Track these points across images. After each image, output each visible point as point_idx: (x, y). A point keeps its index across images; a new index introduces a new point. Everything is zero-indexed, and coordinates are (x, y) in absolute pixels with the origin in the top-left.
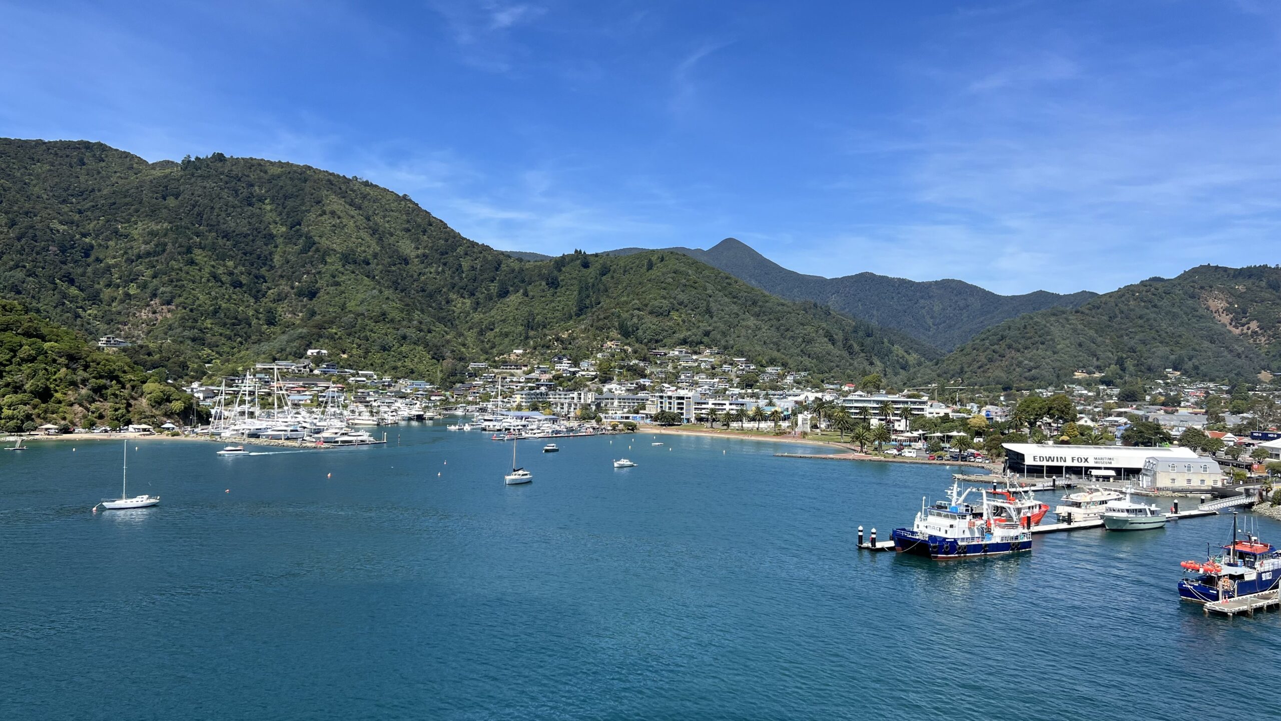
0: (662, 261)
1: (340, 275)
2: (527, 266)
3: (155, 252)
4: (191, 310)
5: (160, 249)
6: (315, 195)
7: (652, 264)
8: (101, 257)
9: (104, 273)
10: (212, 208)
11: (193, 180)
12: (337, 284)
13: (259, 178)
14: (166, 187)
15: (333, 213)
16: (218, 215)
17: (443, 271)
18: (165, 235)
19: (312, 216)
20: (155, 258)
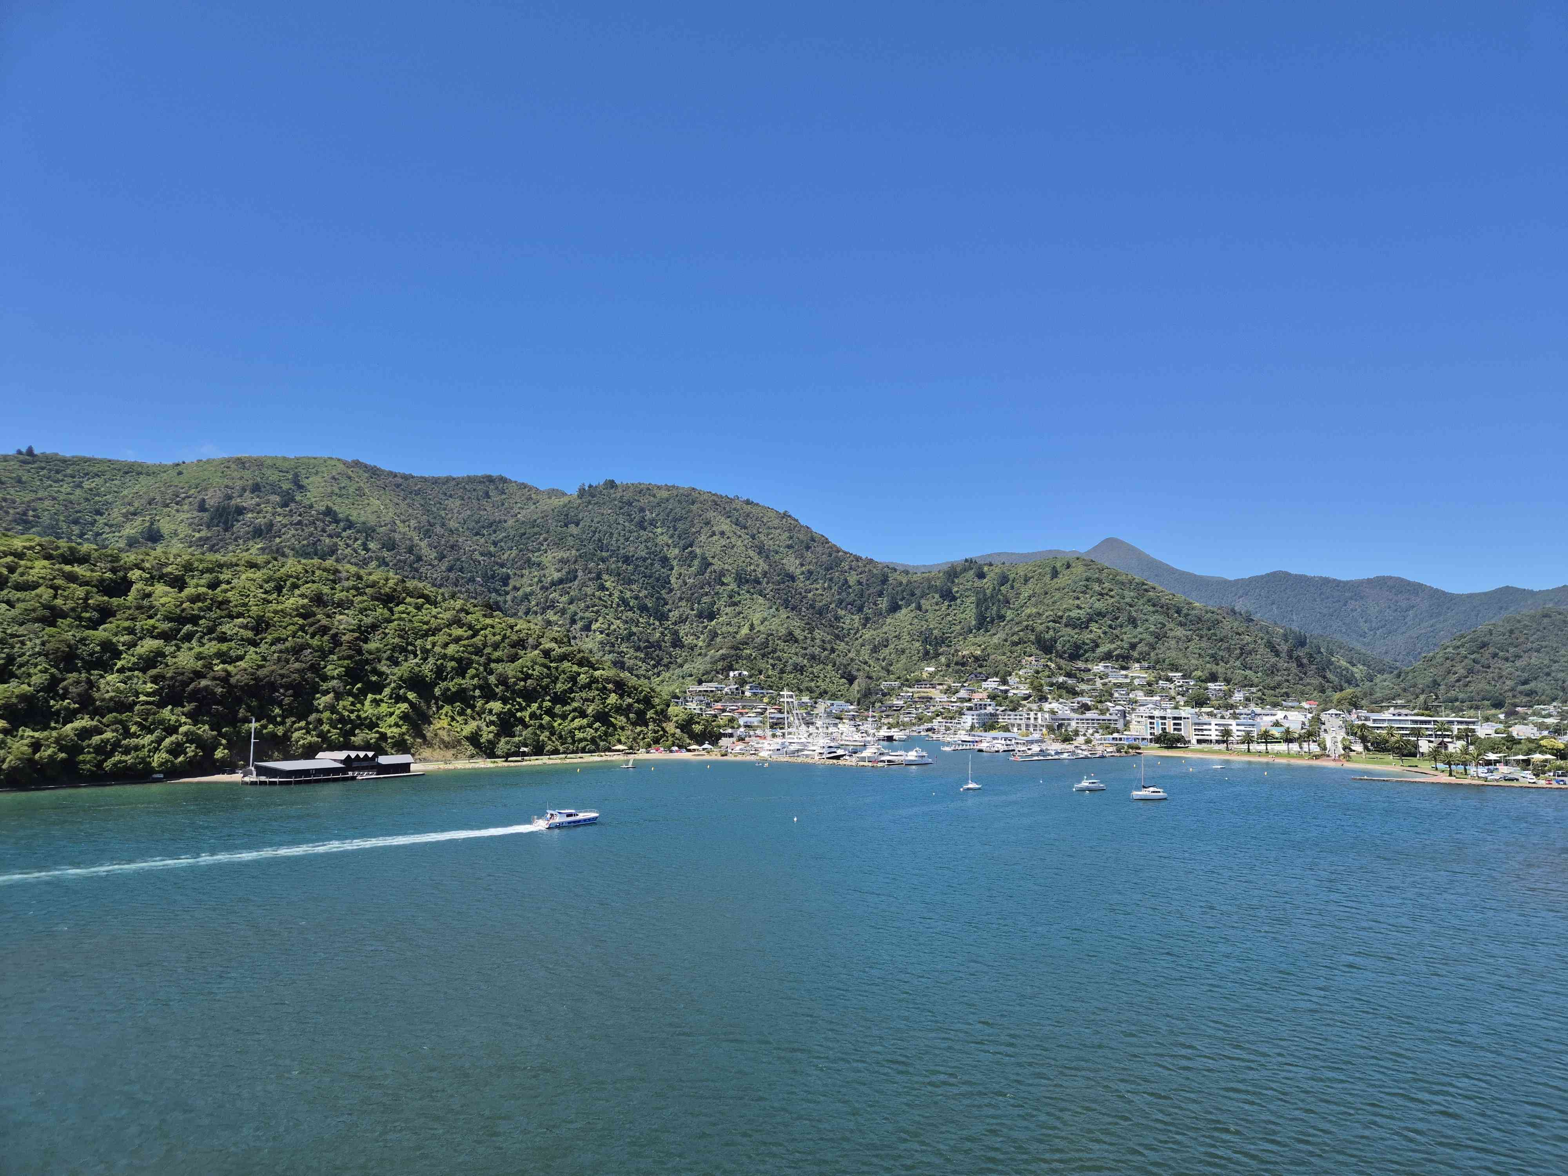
0: (1068, 568)
1: (736, 595)
2: (915, 578)
3: (567, 579)
4: (608, 635)
5: (570, 576)
6: (703, 516)
7: (1057, 571)
8: (518, 585)
9: (522, 601)
10: (611, 534)
11: (590, 507)
12: (735, 604)
13: (649, 502)
14: (567, 515)
15: (722, 533)
16: (617, 541)
17: (830, 588)
18: (575, 562)
19: (703, 538)
20: (568, 585)
